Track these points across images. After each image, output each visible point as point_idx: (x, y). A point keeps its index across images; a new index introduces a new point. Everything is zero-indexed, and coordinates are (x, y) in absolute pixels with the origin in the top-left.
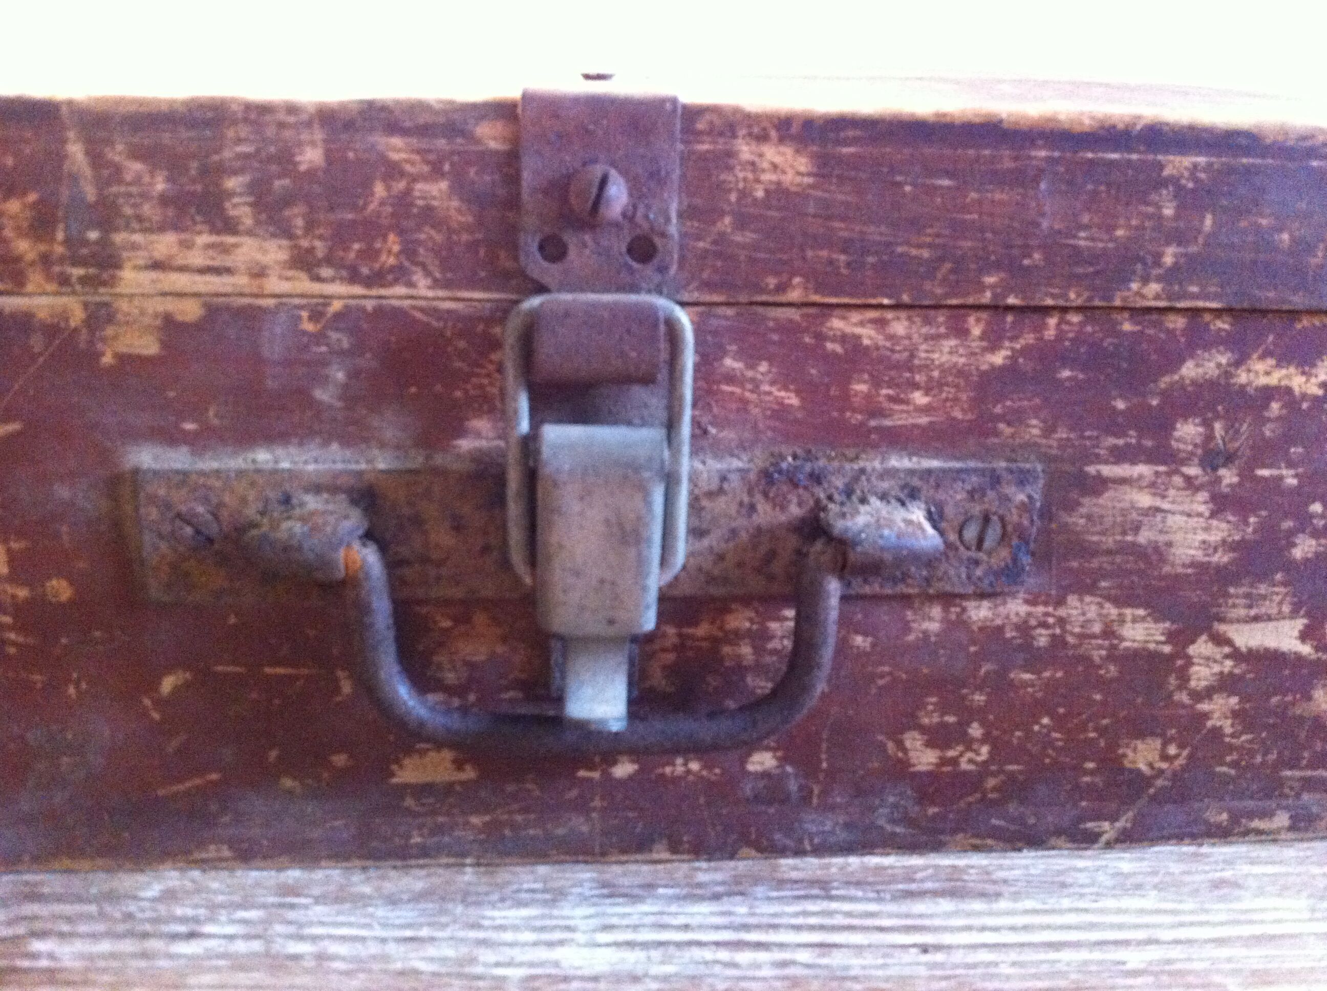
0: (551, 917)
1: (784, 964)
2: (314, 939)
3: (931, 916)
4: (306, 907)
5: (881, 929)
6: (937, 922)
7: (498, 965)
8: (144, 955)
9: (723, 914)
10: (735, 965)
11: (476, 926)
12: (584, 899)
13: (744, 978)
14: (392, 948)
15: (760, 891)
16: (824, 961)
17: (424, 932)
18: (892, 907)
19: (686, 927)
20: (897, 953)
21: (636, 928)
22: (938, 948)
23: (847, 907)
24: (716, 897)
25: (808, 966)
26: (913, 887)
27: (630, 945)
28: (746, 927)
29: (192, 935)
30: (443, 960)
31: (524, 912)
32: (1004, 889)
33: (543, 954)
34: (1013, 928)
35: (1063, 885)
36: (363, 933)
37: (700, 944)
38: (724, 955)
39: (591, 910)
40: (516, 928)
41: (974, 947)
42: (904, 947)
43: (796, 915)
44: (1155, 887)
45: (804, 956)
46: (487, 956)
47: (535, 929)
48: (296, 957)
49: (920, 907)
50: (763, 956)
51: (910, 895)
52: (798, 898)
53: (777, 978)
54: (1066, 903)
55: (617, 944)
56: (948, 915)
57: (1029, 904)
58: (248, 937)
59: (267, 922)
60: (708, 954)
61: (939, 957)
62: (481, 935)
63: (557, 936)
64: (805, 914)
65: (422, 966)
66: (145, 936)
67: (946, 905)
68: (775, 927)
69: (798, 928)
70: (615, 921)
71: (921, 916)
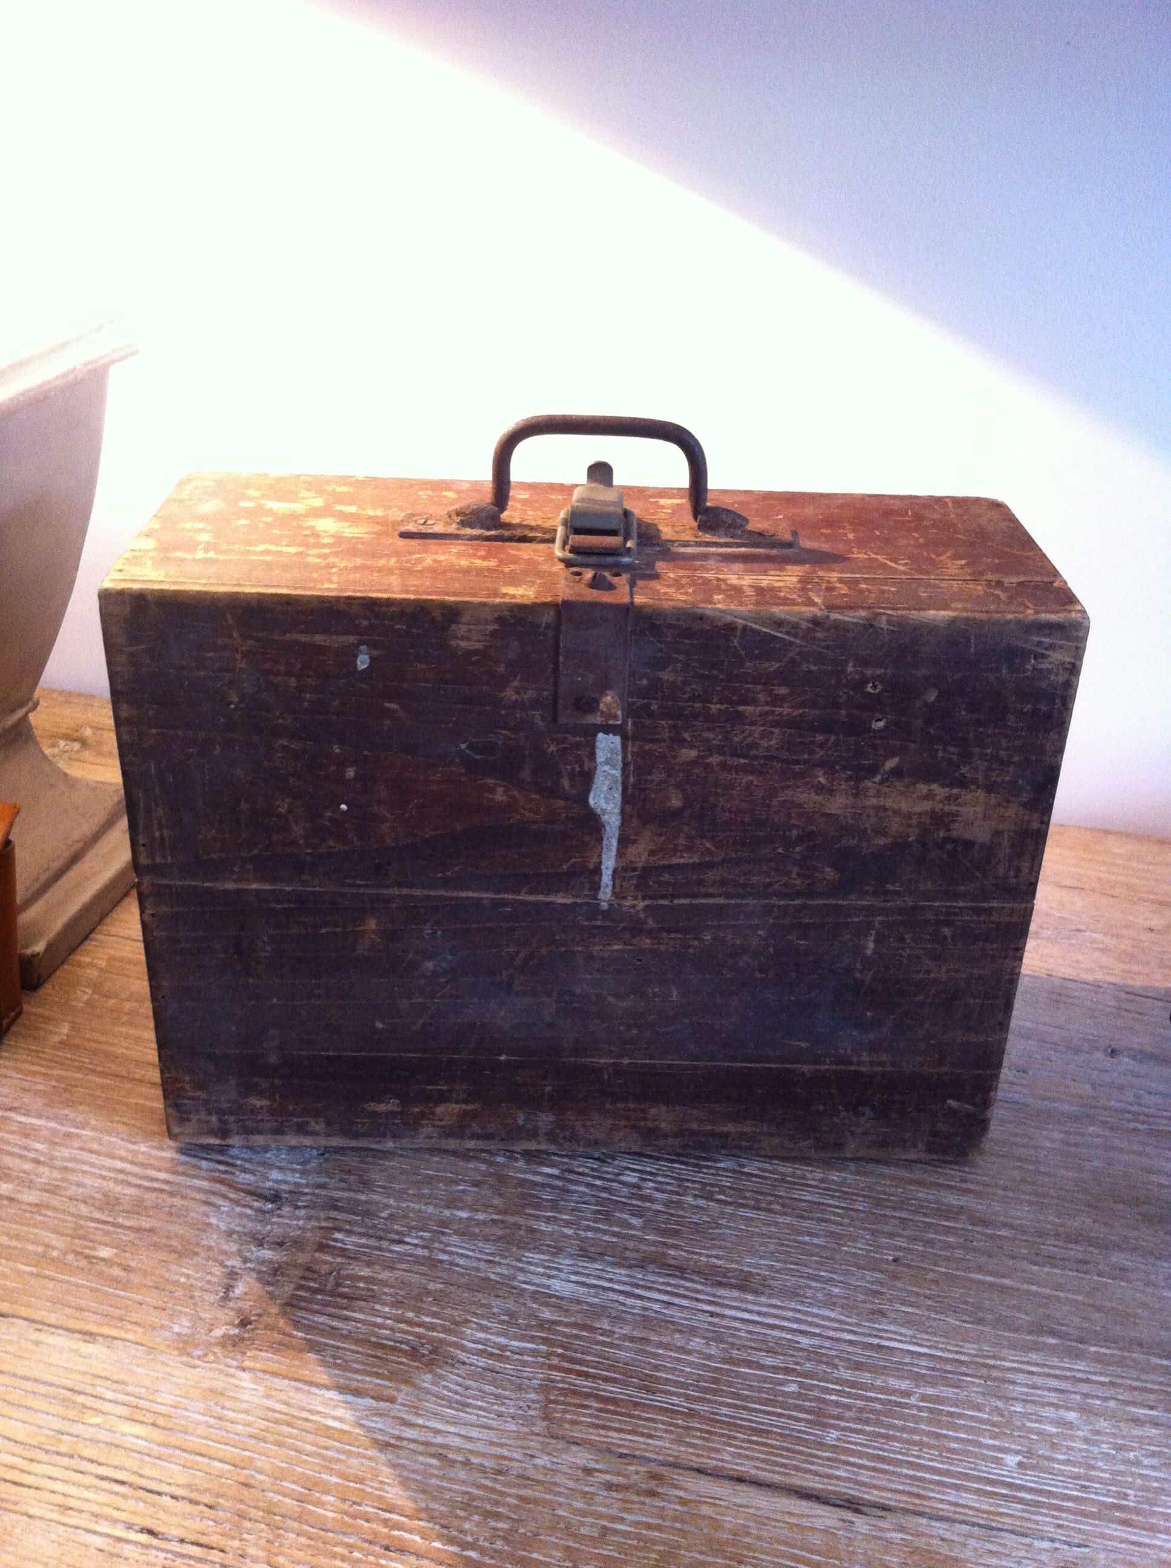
0: (554, 1262)
1: (646, 1309)
2: (451, 1253)
3: (724, 1298)
4: (449, 1235)
5: (697, 1300)
6: (726, 1302)
7: (525, 1282)
8: (380, 1249)
9: (630, 1276)
10: (624, 1305)
11: (519, 1260)
12: (571, 1256)
13: (625, 1312)
14: (482, 1265)
15: (652, 1267)
16: (665, 1311)
17: (497, 1259)
18: (708, 1289)
19: (610, 1280)
20: (699, 1314)
21: (588, 1275)
22: (718, 1315)
23: (688, 1284)
24: (630, 1267)
25: (656, 1312)
26: (725, 1280)
27: (583, 1284)
28: (638, 1286)
29: (400, 1242)
30: (503, 1275)
31: (542, 1257)
32: (767, 1291)
33: (545, 1281)
34: (759, 1313)
35: (797, 1295)
36: (471, 1254)
37: (613, 1290)
38: (621, 1298)
39: (572, 1262)
40: (536, 1265)
41: (735, 1319)
42: (704, 1311)
43: (663, 1284)
44: (842, 1307)
45: (656, 1307)
46: (521, 1277)
47: (544, 1267)
48: (442, 1262)
49: (722, 1292)
50: (639, 1302)
51: (720, 1284)
52: (668, 1275)
53: (638, 1315)
54: (793, 1305)
55: (577, 1282)
56: (736, 1299)
57: (774, 1301)
58: (424, 1247)
59: (432, 1240)
60: (615, 1297)
61: (717, 1320)
62: (521, 1265)
63: (554, 1273)
64: (669, 1284)
65: (493, 1277)
66: (381, 1238)
67: (735, 1294)
68: (650, 1288)
69: (659, 1291)
70: (580, 1270)
71: (719, 1297)
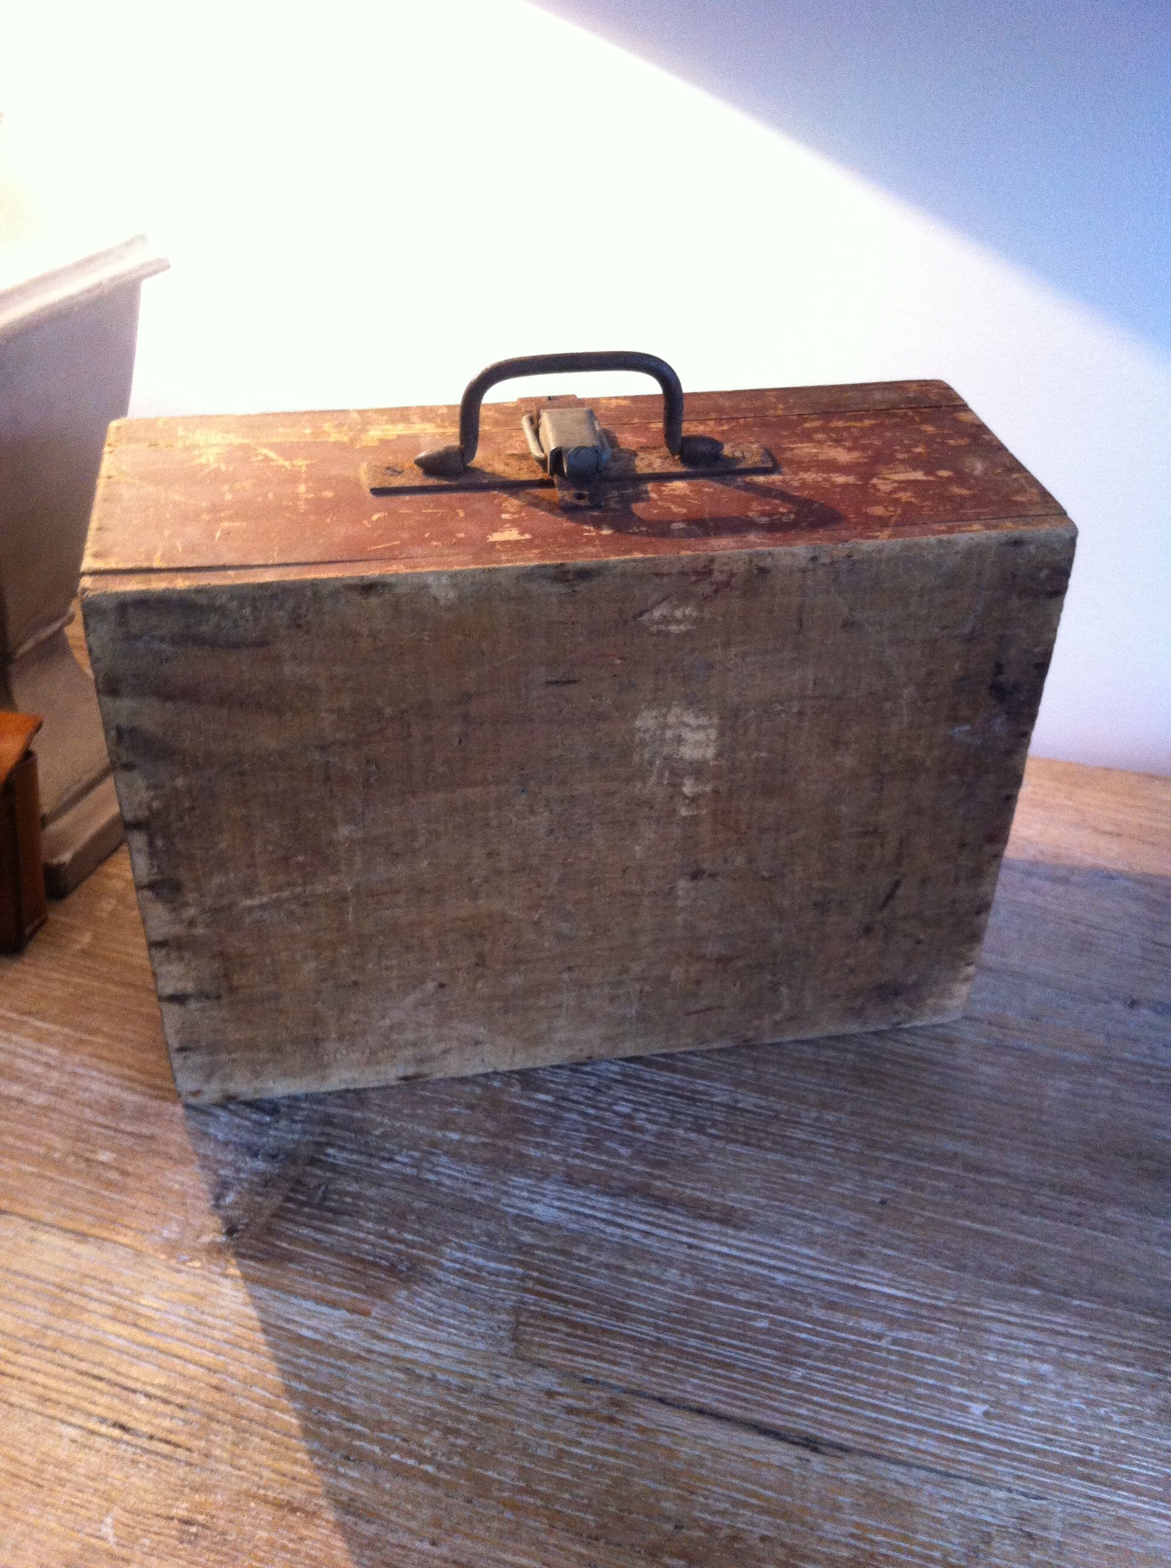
0: (539, 1187)
1: (627, 1238)
2: (438, 1173)
3: (705, 1231)
4: (438, 1155)
5: (678, 1232)
6: (706, 1235)
7: (508, 1205)
8: (369, 1165)
9: (612, 1204)
10: (603, 1232)
11: (505, 1184)
12: (556, 1181)
13: (605, 1240)
14: (468, 1186)
15: (635, 1197)
16: (644, 1241)
17: (483, 1181)
18: (690, 1221)
19: (593, 1208)
20: (677, 1245)
21: (571, 1202)
22: (696, 1247)
23: (670, 1216)
24: (614, 1195)
25: (635, 1241)
26: (708, 1214)
27: (565, 1210)
28: (619, 1215)
29: (390, 1160)
30: (487, 1197)
31: (529, 1181)
32: (749, 1226)
33: (529, 1205)
34: (737, 1248)
35: (779, 1232)
36: (457, 1174)
37: (595, 1218)
38: (602, 1226)
39: (556, 1188)
40: (521, 1189)
41: (712, 1252)
42: (682, 1243)
43: (644, 1214)
44: (822, 1245)
45: (636, 1236)
46: (505, 1200)
47: (529, 1191)
48: (429, 1181)
49: (703, 1225)
50: (619, 1231)
51: (703, 1218)
52: (650, 1205)
53: (617, 1243)
54: (774, 1242)
55: (560, 1209)
56: (714, 1232)
57: (755, 1237)
58: (412, 1166)
59: (421, 1160)
60: (596, 1224)
61: (694, 1252)
62: (505, 1188)
63: (538, 1197)
64: (649, 1215)
65: (477, 1198)
66: (371, 1155)
67: (716, 1227)
68: (631, 1218)
69: (641, 1221)
70: (565, 1196)
71: (701, 1230)
